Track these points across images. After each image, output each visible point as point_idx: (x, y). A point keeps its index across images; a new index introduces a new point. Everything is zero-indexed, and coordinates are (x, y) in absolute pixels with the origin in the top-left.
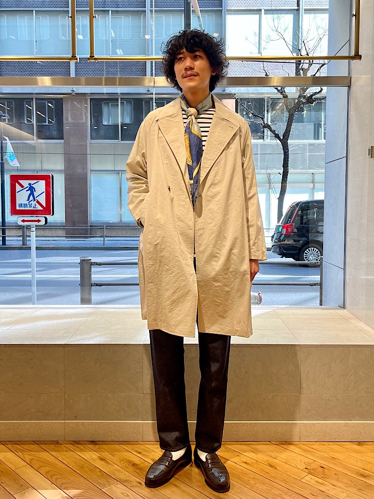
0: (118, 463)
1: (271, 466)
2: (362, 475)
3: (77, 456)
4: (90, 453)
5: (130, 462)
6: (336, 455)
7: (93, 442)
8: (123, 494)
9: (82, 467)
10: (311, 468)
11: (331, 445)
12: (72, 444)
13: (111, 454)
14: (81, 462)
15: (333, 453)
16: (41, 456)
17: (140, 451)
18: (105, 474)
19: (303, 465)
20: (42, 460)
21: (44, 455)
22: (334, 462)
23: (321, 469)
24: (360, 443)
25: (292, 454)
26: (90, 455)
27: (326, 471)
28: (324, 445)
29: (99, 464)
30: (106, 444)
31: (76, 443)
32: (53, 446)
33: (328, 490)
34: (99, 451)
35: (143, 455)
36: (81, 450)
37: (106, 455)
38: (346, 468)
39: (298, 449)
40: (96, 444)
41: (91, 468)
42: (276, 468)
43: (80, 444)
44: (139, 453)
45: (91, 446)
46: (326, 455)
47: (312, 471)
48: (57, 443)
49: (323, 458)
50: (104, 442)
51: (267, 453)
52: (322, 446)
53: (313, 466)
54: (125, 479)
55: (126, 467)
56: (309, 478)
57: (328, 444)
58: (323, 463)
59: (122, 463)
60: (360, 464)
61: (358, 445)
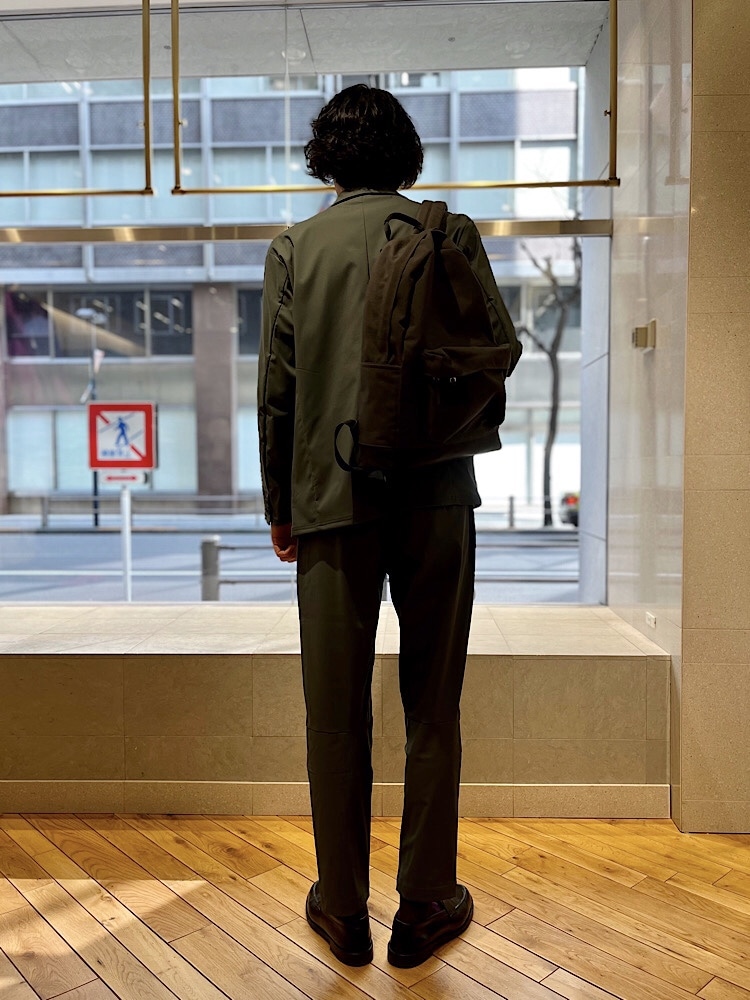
0: (204, 848)
2: (608, 870)
3: (140, 837)
4: (161, 831)
5: (224, 846)
6: (569, 839)
7: (171, 816)
8: (202, 894)
9: (143, 853)
10: (523, 857)
11: (564, 823)
12: (135, 819)
13: (197, 835)
14: (146, 847)
15: (565, 836)
16: (80, 836)
17: (243, 829)
18: (179, 864)
19: (511, 852)
20: (83, 842)
21: (88, 835)
22: (563, 848)
23: (540, 860)
24: (613, 820)
25: (499, 837)
26: (162, 836)
27: (547, 862)
28: (553, 823)
29: (175, 850)
30: (189, 819)
31: (143, 816)
32: (104, 821)
33: (546, 891)
34: (177, 829)
35: (249, 836)
36: (149, 828)
37: (188, 835)
38: (582, 858)
39: (508, 829)
40: (175, 819)
41: (158, 854)
42: (464, 858)
43: (148, 818)
44: (243, 832)
45: (165, 822)
46: (552, 839)
47: (525, 863)
48: (112, 816)
49: (547, 843)
50: (189, 816)
52: (549, 825)
53: (528, 854)
54: (210, 871)
55: (216, 853)
56: (516, 874)
57: (560, 822)
58: (544, 850)
59: (211, 847)
60: (607, 852)
61: (611, 824)
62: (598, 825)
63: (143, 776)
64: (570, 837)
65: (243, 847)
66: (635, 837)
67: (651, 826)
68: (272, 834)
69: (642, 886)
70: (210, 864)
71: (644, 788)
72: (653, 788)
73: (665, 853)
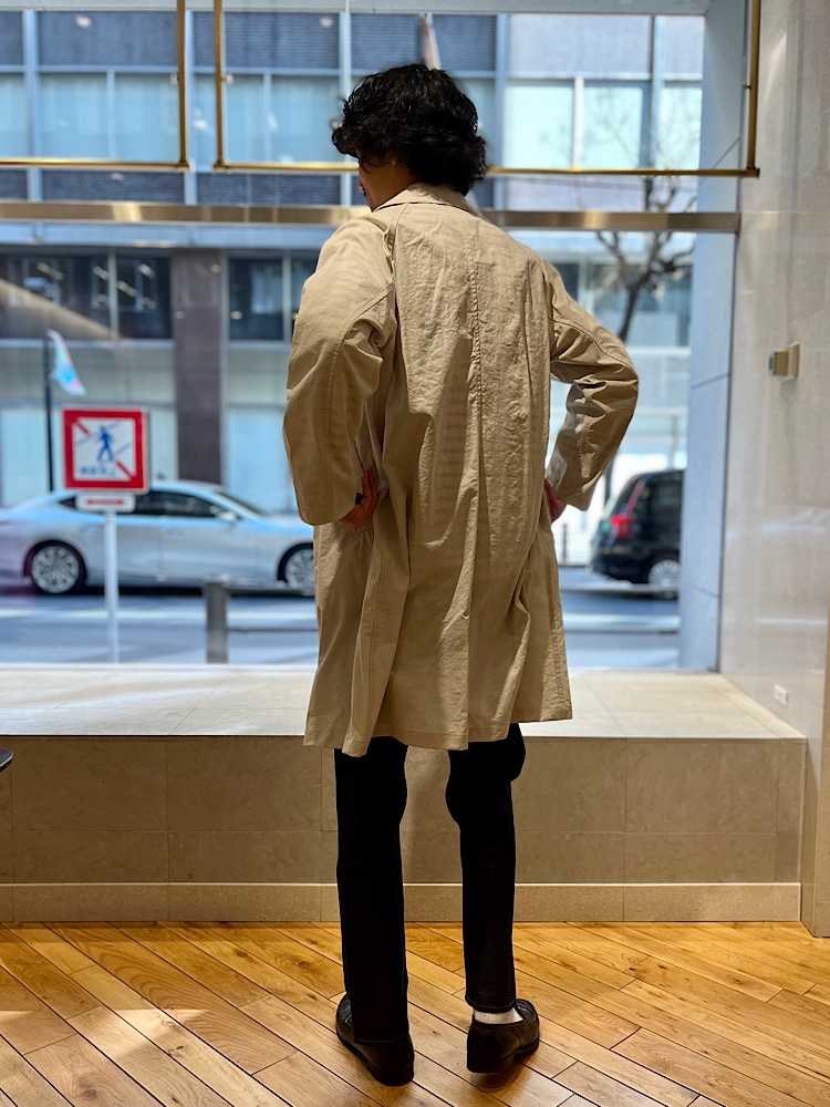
0: (272, 961)
1: (565, 965)
2: (738, 982)
3: (192, 949)
4: (217, 943)
5: (294, 959)
7: (224, 924)
8: (279, 1016)
9: (201, 969)
10: (641, 968)
11: (681, 927)
12: (182, 927)
13: (260, 946)
14: (201, 960)
15: (685, 942)
16: (121, 949)
17: (314, 939)
18: (245, 980)
19: (627, 962)
20: (124, 956)
21: (130, 948)
22: (685, 957)
23: (660, 971)
24: (736, 924)
25: (607, 944)
26: (219, 948)
27: (669, 974)
29: (236, 964)
30: (248, 927)
31: (191, 924)
32: (147, 931)
33: (672, 1007)
34: (236, 940)
35: (321, 946)
36: (201, 938)
37: (249, 947)
38: (709, 969)
39: (620, 936)
40: (230, 927)
41: (219, 970)
42: (574, 970)
43: (198, 927)
44: (314, 943)
45: (219, 929)
46: (671, 946)
47: (644, 975)
48: (155, 924)
49: (667, 952)
50: (247, 924)
51: (560, 943)
52: (664, 930)
53: (646, 965)
54: (284, 989)
55: (287, 968)
56: (636, 988)
58: (664, 959)
59: (279, 960)
60: (733, 961)
61: (733, 927)
62: (721, 930)
63: (190, 878)
64: (690, 944)
65: (317, 961)
66: (763, 943)
67: (780, 930)
69: (779, 1000)
70: (281, 981)
71: (771, 887)
72: (781, 887)
73: (799, 961)
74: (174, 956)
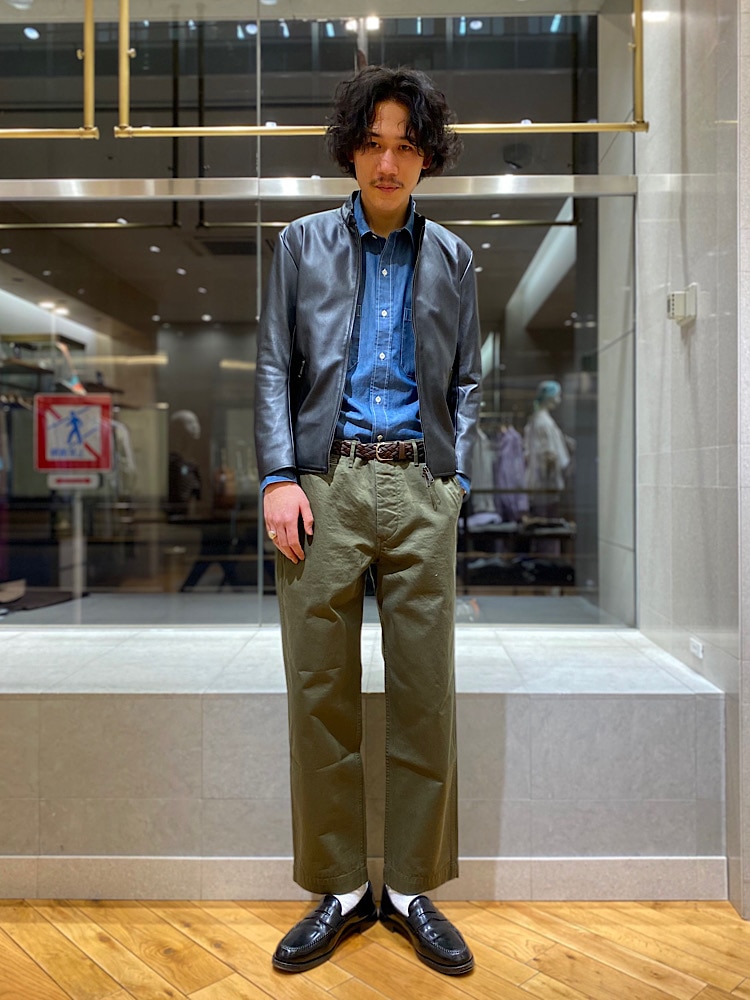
0: (135, 948)
2: (658, 977)
3: (53, 933)
4: (83, 925)
5: (161, 944)
6: (603, 931)
7: (97, 903)
9: (55, 956)
10: (546, 958)
11: (596, 908)
12: (50, 906)
13: (127, 929)
14: (58, 946)
15: (599, 927)
17: (188, 920)
18: (100, 971)
19: (531, 952)
22: (597, 945)
23: (567, 962)
24: (656, 905)
25: (510, 928)
26: (81, 931)
27: (578, 965)
28: (581, 908)
30: (121, 907)
31: (60, 903)
32: (10, 909)
34: (103, 922)
35: (195, 930)
36: (66, 919)
37: (117, 930)
38: (622, 958)
39: (525, 918)
40: (102, 906)
41: (76, 957)
43: (67, 906)
44: (187, 925)
45: (88, 910)
46: (582, 931)
47: (549, 967)
48: (22, 903)
50: (120, 903)
52: (574, 910)
53: (552, 954)
54: (140, 983)
55: (150, 956)
56: (538, 981)
57: (592, 907)
58: (574, 947)
59: (144, 946)
60: (652, 949)
61: (654, 908)
62: (639, 911)
63: (62, 850)
64: (605, 928)
65: (186, 947)
66: (686, 927)
67: (704, 911)
68: (223, 928)
70: (140, 973)
71: (694, 861)
72: (705, 861)
73: (725, 950)
74: (32, 941)
